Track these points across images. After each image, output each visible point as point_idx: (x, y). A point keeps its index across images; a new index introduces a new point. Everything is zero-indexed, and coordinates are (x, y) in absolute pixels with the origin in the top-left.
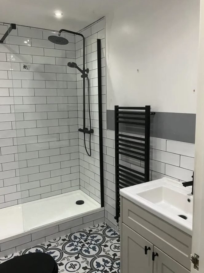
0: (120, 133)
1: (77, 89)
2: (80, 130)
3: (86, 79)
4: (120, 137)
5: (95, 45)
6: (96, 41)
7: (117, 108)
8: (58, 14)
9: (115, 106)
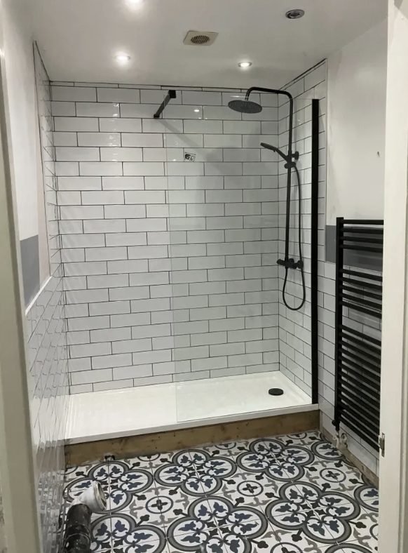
0: (345, 267)
1: (278, 188)
2: (280, 262)
3: (293, 169)
4: (345, 275)
5: (309, 111)
6: (311, 102)
7: (340, 221)
8: (245, 65)
9: (337, 218)
